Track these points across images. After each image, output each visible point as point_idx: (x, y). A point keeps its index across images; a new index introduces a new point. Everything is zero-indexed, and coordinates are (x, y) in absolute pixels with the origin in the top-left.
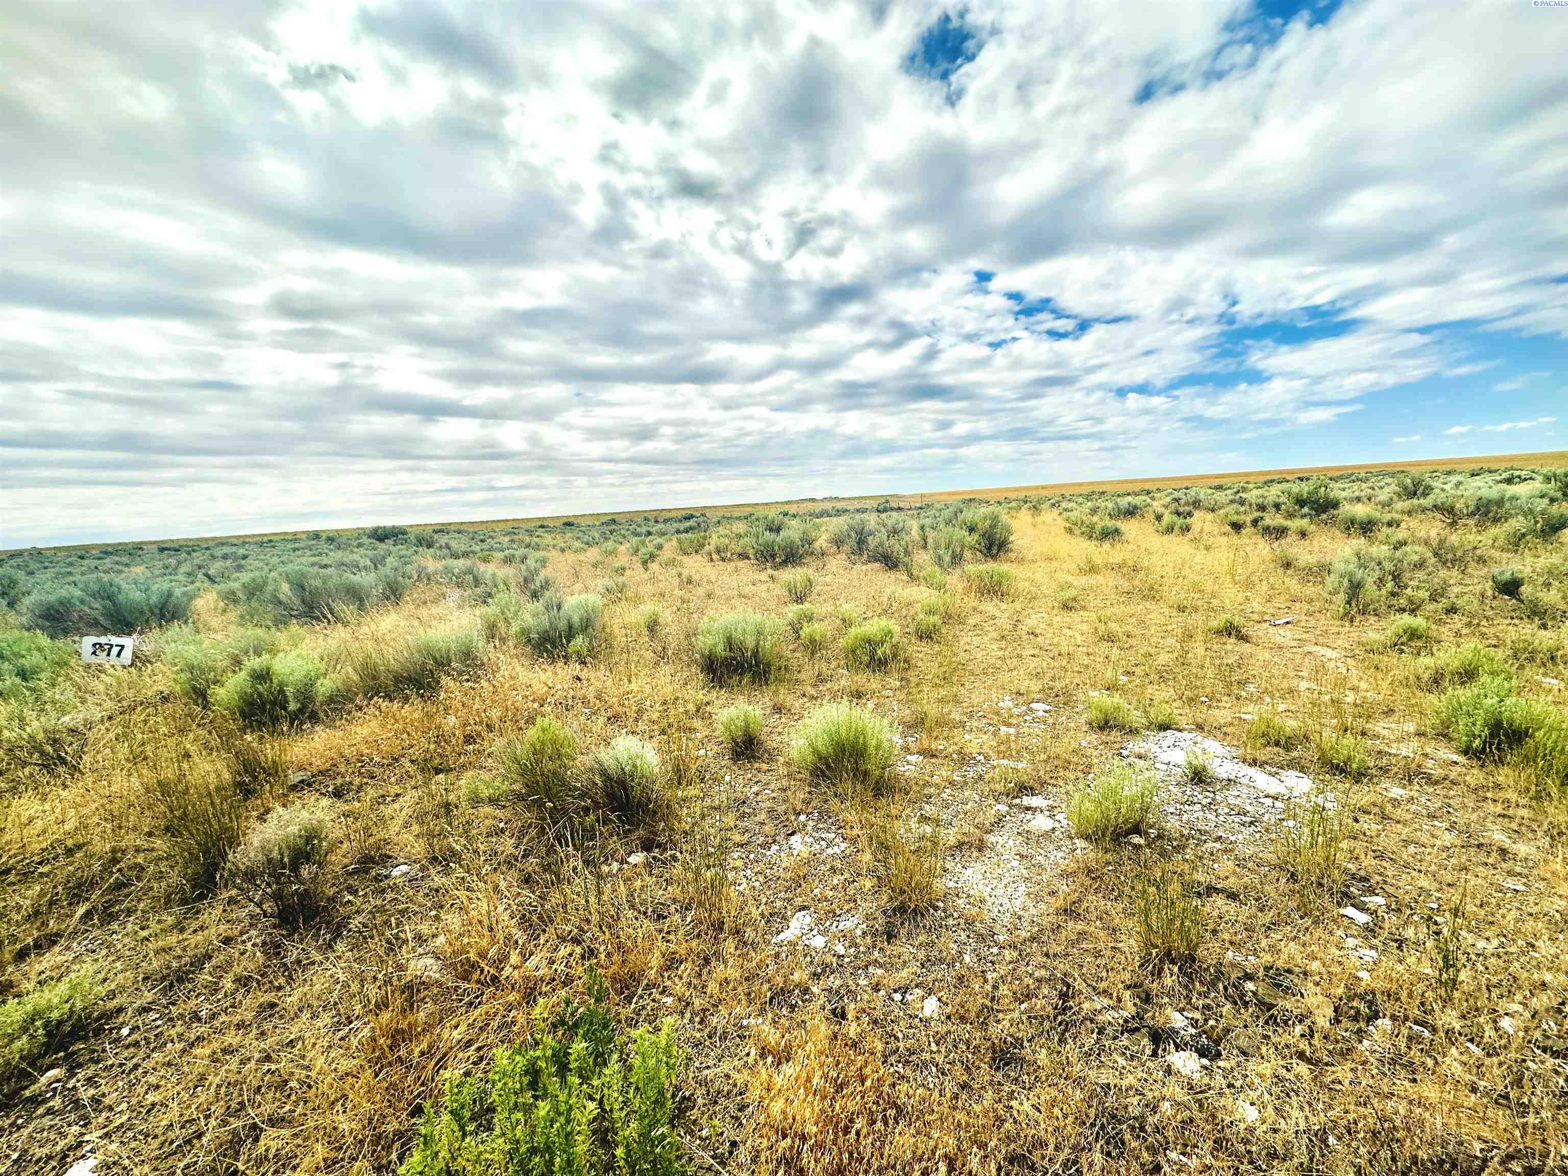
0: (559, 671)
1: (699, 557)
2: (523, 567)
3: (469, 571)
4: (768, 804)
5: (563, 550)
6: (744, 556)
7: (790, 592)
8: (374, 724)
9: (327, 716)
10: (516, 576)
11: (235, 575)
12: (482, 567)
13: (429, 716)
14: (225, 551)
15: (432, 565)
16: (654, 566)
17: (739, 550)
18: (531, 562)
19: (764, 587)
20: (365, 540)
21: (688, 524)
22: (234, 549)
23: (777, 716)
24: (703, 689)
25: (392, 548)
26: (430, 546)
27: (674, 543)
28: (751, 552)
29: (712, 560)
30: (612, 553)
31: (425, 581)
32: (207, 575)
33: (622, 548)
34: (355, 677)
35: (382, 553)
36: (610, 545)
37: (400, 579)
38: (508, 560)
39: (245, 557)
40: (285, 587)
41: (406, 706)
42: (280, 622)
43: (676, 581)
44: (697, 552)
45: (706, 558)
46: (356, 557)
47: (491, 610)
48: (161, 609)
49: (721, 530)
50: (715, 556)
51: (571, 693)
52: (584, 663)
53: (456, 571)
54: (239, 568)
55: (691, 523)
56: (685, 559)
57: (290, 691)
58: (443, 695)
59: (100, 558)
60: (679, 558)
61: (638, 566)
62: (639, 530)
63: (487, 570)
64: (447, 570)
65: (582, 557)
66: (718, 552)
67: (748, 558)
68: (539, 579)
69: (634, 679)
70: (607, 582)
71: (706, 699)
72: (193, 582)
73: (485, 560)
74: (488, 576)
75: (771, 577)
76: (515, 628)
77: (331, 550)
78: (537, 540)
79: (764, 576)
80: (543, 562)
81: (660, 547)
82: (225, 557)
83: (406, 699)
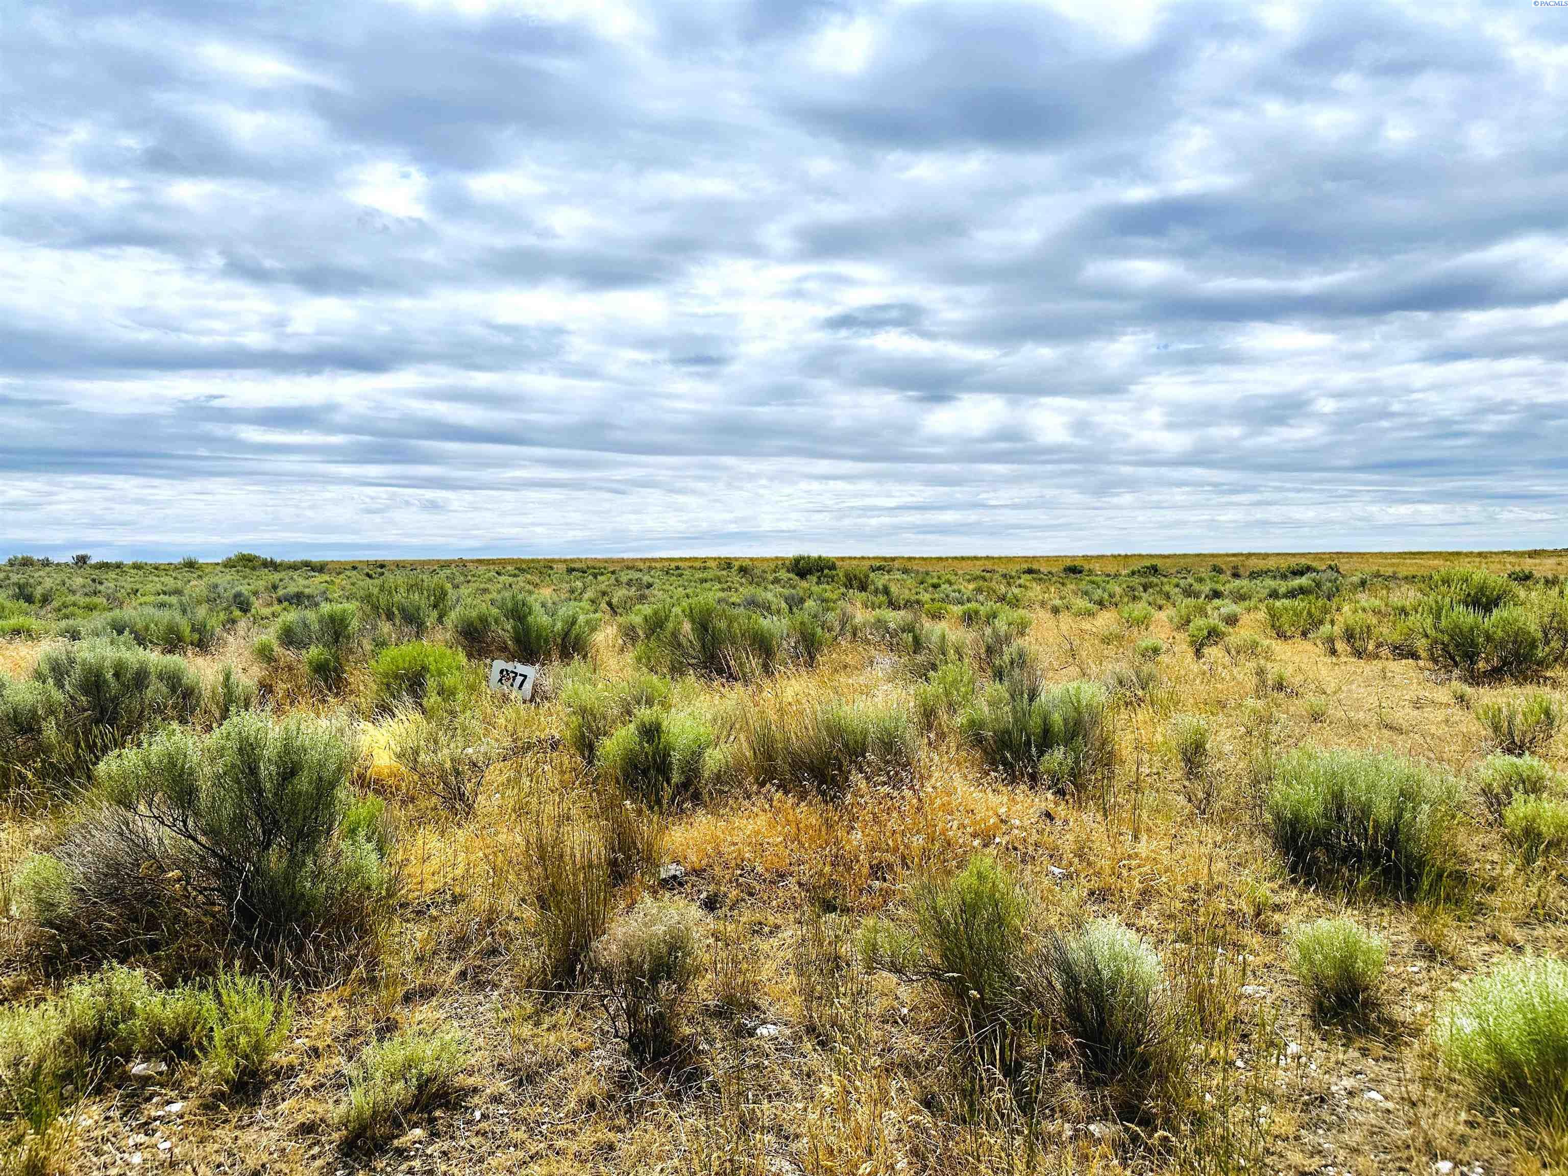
0: (1020, 797)
1: (1307, 645)
2: (988, 631)
3: (909, 628)
4: (1372, 1118)
5: (1056, 611)
6: (1404, 652)
7: (1496, 728)
8: (762, 821)
9: (712, 799)
10: (976, 641)
11: (638, 607)
12: (927, 624)
13: (829, 825)
14: (630, 577)
15: (861, 616)
16: (1213, 652)
17: (1396, 637)
18: (1001, 625)
19: (1440, 715)
20: (783, 575)
21: (1297, 582)
22: (638, 575)
23: (1421, 964)
24: (1272, 879)
25: (815, 589)
26: (863, 588)
27: (1262, 615)
28: (1421, 644)
29: (1333, 652)
30: (1143, 622)
31: (849, 635)
32: (609, 604)
33: (1162, 615)
34: (749, 754)
35: (801, 594)
36: (1139, 609)
37: (819, 630)
38: (969, 618)
39: (649, 586)
40: (687, 627)
41: (803, 804)
42: (677, 670)
43: (1251, 682)
44: (1304, 634)
45: (1321, 649)
46: (769, 596)
47: (933, 689)
48: (563, 639)
49: (1364, 599)
50: (1340, 646)
51: (1035, 837)
52: (1061, 793)
53: (892, 625)
54: (642, 598)
55: (1304, 581)
56: (1279, 647)
57: (676, 757)
58: (849, 799)
59: (515, 576)
60: (1266, 642)
61: (1183, 647)
62: (1197, 586)
63: (933, 630)
64: (880, 624)
65: (1086, 625)
66: (1349, 636)
67: (1414, 656)
68: (1009, 652)
69: (1144, 837)
70: (1124, 668)
71: (1277, 900)
72: (596, 611)
73: (936, 616)
74: (935, 638)
75: (1461, 699)
76: (960, 720)
77: (741, 584)
78: (1016, 591)
79: (1443, 695)
80: (1022, 628)
81: (1232, 620)
82: (629, 583)
83: (802, 796)
